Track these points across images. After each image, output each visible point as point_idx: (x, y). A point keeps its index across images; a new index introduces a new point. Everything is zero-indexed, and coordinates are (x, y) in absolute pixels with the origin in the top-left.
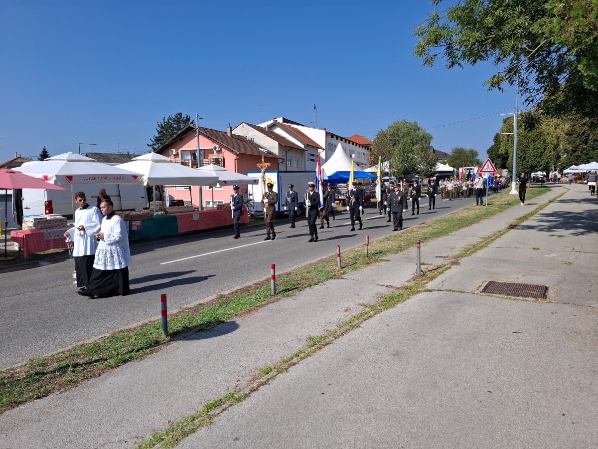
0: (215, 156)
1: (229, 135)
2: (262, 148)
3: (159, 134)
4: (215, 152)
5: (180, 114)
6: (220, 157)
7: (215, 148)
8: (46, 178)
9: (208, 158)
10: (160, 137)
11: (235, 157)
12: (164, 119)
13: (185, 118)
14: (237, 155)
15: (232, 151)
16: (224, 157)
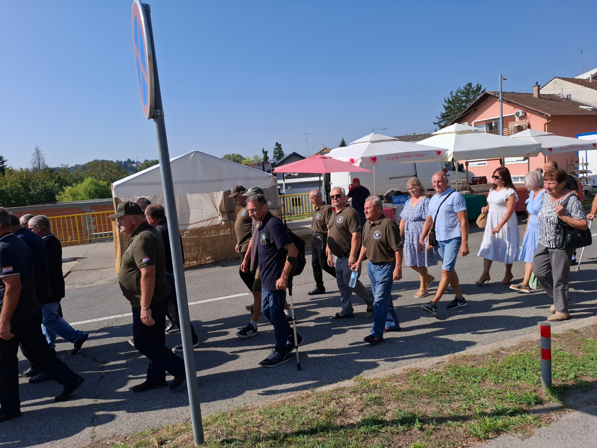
0: (518, 122)
1: (536, 95)
2: (583, 105)
3: (446, 110)
4: (517, 118)
5: (470, 85)
6: (523, 123)
7: (517, 114)
8: (352, 161)
9: (507, 127)
10: (447, 113)
11: (545, 121)
12: (452, 93)
13: (475, 88)
14: (548, 118)
15: (541, 115)
16: (529, 123)
